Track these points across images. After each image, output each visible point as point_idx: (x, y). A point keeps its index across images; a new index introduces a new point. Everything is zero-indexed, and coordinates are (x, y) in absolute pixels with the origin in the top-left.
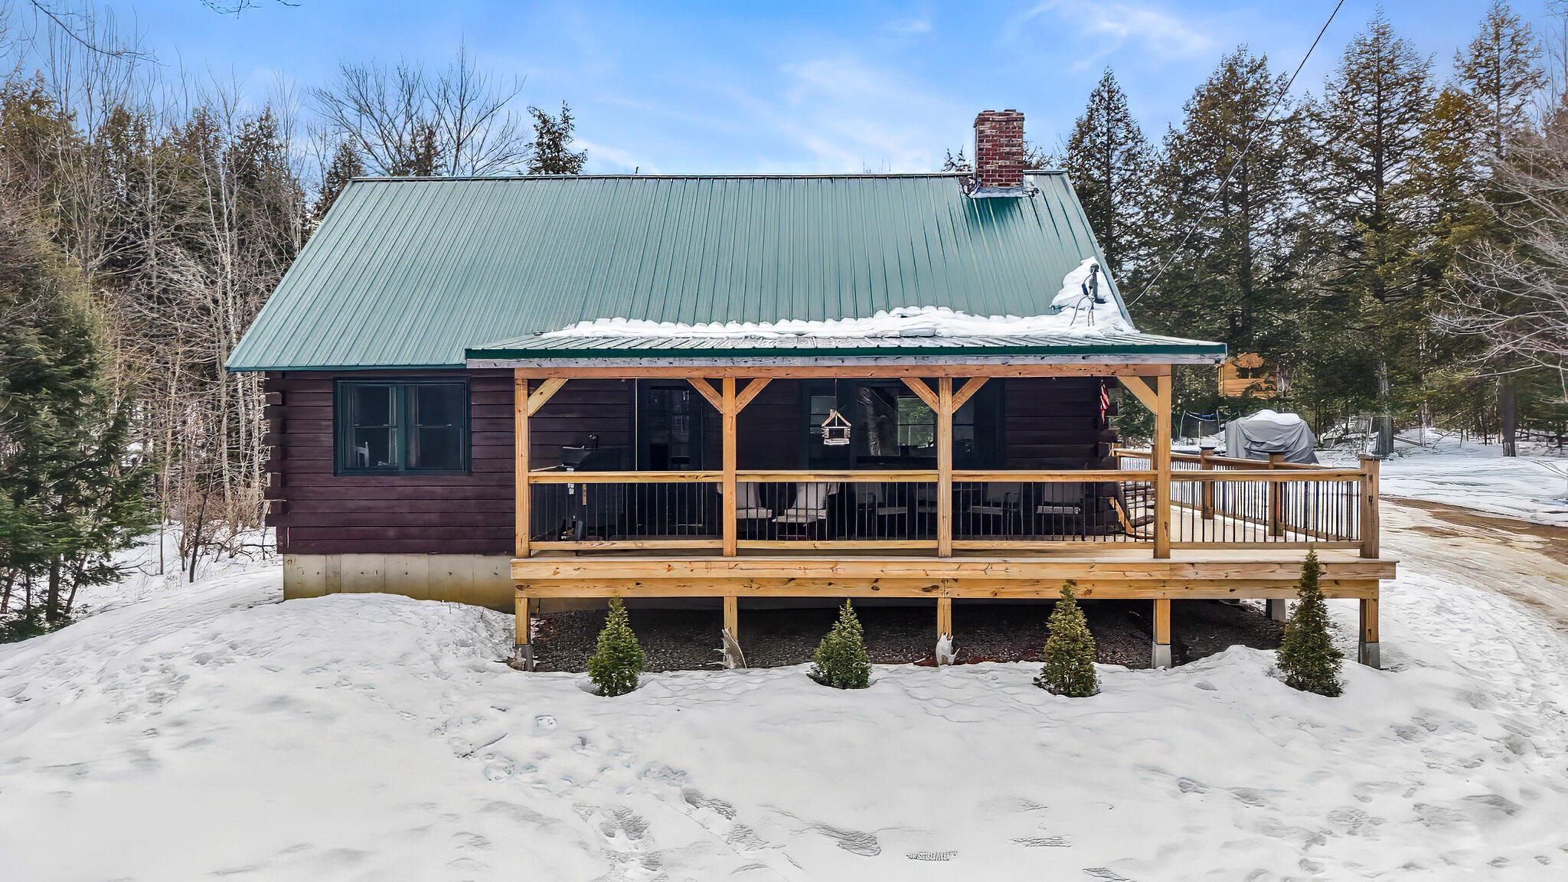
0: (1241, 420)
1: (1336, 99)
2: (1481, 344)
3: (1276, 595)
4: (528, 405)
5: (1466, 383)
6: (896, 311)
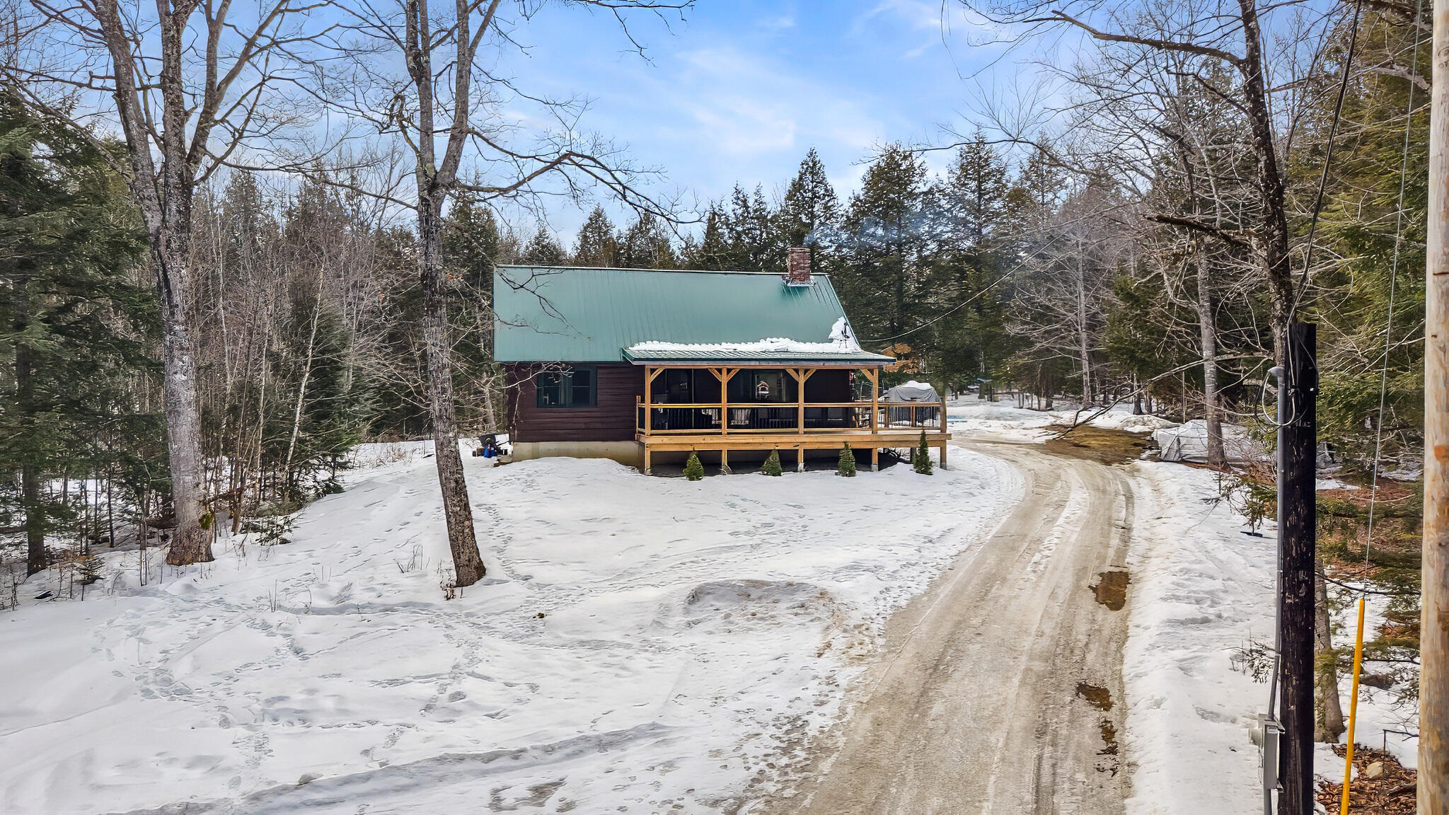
0: (898, 387)
1: (953, 180)
2: (1032, 344)
3: (913, 446)
4: (650, 379)
5: (1023, 365)
6: (769, 339)
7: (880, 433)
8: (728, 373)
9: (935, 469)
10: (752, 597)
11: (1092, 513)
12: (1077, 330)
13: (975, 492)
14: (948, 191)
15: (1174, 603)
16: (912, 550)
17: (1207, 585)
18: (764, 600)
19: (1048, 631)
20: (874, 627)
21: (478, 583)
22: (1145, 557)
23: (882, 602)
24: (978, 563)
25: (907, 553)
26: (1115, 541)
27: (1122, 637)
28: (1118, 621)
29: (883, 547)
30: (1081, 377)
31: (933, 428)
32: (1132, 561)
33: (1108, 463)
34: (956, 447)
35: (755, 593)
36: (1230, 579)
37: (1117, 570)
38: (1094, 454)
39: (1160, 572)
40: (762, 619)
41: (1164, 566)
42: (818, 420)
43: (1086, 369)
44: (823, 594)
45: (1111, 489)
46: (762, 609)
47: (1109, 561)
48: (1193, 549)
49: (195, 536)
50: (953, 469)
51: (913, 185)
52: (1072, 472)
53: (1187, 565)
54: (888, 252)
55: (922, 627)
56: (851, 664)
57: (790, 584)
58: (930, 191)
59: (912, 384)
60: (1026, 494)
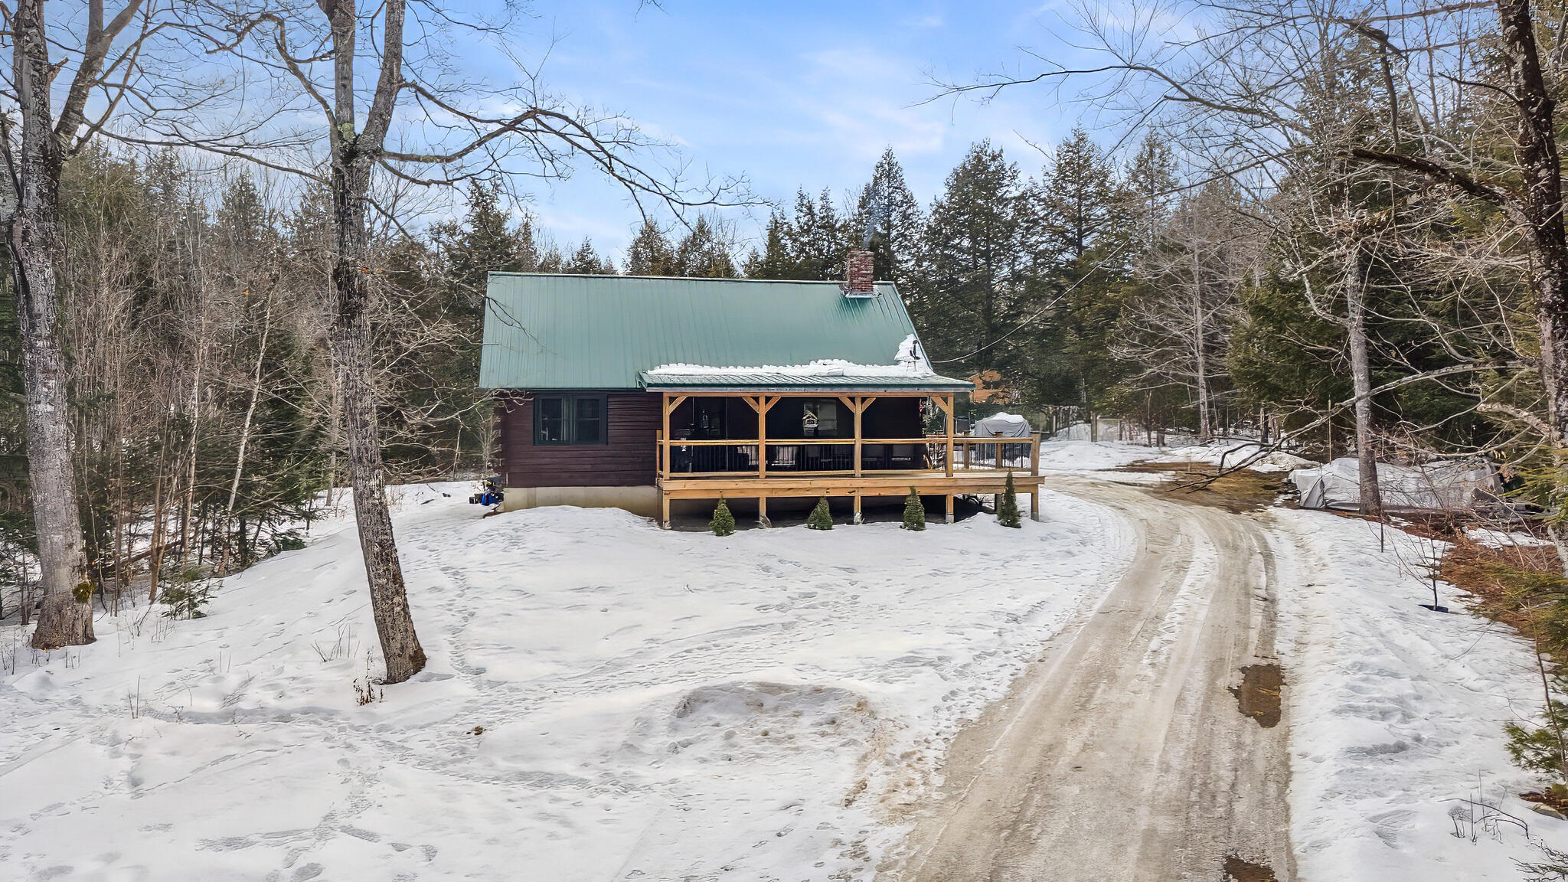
0: (985, 420)
3: (999, 491)
4: (668, 409)
5: (1132, 394)
6: (820, 361)
7: (955, 475)
8: (766, 403)
9: (1025, 520)
10: (764, 708)
11: (1224, 578)
12: (1192, 353)
13: (1075, 549)
14: (1043, 196)
15: (1352, 718)
16: (989, 633)
17: (1392, 688)
18: (781, 713)
19: (1175, 763)
20: (931, 754)
21: (413, 679)
22: (1300, 645)
23: (944, 714)
24: (1078, 653)
25: (983, 637)
26: (1257, 619)
27: (1283, 773)
28: (1275, 744)
29: (952, 629)
30: (1198, 407)
31: (1022, 469)
32: (1283, 647)
33: (1236, 511)
34: (1051, 492)
35: (770, 701)
36: (1421, 678)
37: (1264, 663)
38: (1217, 499)
39: (1326, 667)
40: (778, 741)
41: (1329, 658)
42: (880, 461)
43: (1203, 397)
44: (861, 705)
45: (1244, 545)
46: (778, 725)
47: (1252, 649)
48: (1363, 631)
49: (68, 612)
50: (1046, 520)
51: (1005, 189)
52: (1193, 522)
53: (1358, 657)
54: (976, 267)
55: (997, 755)
56: (891, 820)
57: (818, 690)
58: (1022, 197)
59: (1001, 416)
60: (1138, 552)
